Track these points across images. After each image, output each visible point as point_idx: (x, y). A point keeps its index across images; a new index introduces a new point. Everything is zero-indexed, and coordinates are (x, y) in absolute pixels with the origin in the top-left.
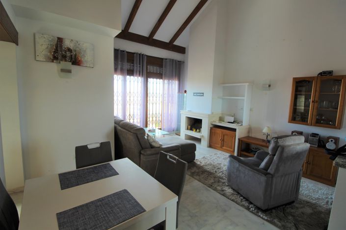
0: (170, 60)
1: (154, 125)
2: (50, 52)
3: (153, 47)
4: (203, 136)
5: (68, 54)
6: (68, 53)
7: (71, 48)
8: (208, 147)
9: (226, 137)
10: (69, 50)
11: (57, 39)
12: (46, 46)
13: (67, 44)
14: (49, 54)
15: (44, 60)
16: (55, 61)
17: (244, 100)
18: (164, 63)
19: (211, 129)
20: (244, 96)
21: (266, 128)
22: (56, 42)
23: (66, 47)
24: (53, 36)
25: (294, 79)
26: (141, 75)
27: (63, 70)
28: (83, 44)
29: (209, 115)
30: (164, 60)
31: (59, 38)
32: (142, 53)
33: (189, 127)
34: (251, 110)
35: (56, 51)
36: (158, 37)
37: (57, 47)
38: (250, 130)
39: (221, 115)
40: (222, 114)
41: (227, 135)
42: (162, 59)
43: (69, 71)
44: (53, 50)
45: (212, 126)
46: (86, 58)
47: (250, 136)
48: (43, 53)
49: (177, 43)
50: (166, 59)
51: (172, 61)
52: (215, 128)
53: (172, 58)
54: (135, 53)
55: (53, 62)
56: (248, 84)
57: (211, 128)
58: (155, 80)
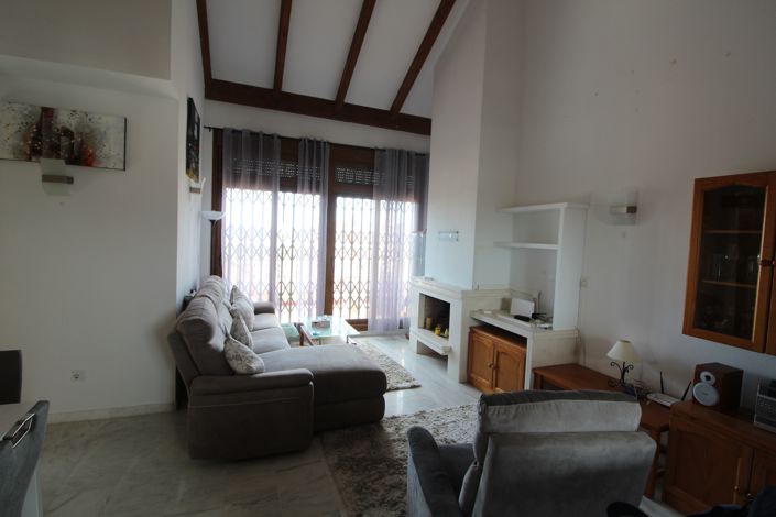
0: (394, 151)
1: (354, 309)
2: (25, 140)
3: (351, 124)
4: (451, 350)
5: (65, 142)
6: (63, 139)
7: (72, 128)
8: (462, 382)
9: (502, 358)
10: (67, 132)
11: (40, 110)
12: (16, 128)
13: (64, 119)
14: (22, 144)
15: (12, 157)
16: (34, 159)
17: (555, 251)
18: (376, 161)
19: (472, 331)
20: (556, 243)
21: (618, 343)
22: (37, 118)
23: (59, 127)
24: (31, 106)
25: (699, 183)
26: (314, 189)
27: (46, 178)
28: (100, 118)
29: (463, 292)
30: (377, 153)
31: (45, 110)
32: (318, 139)
33: (429, 320)
34: (582, 284)
35: (37, 137)
36: (355, 97)
37: (39, 127)
38: (579, 344)
39: (507, 295)
40: (511, 291)
41: (505, 354)
42: (372, 150)
43: (70, 180)
44: (32, 135)
45: (475, 324)
46: (106, 150)
47: (581, 363)
48: (11, 141)
49: (409, 108)
50: (384, 150)
51: (399, 154)
52: (480, 329)
53: (399, 148)
54: (300, 140)
55: (30, 159)
56: (565, 205)
57: (471, 328)
58: (358, 200)
